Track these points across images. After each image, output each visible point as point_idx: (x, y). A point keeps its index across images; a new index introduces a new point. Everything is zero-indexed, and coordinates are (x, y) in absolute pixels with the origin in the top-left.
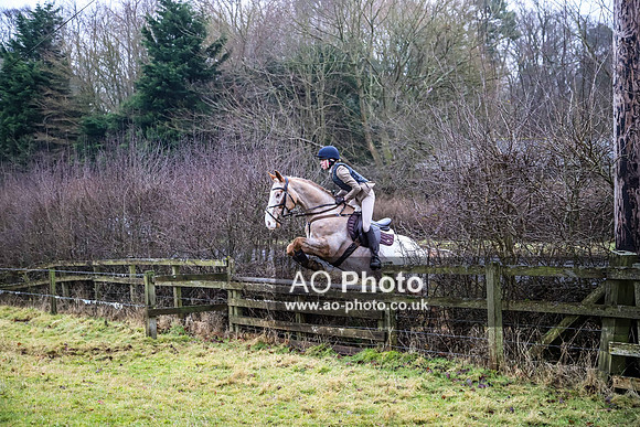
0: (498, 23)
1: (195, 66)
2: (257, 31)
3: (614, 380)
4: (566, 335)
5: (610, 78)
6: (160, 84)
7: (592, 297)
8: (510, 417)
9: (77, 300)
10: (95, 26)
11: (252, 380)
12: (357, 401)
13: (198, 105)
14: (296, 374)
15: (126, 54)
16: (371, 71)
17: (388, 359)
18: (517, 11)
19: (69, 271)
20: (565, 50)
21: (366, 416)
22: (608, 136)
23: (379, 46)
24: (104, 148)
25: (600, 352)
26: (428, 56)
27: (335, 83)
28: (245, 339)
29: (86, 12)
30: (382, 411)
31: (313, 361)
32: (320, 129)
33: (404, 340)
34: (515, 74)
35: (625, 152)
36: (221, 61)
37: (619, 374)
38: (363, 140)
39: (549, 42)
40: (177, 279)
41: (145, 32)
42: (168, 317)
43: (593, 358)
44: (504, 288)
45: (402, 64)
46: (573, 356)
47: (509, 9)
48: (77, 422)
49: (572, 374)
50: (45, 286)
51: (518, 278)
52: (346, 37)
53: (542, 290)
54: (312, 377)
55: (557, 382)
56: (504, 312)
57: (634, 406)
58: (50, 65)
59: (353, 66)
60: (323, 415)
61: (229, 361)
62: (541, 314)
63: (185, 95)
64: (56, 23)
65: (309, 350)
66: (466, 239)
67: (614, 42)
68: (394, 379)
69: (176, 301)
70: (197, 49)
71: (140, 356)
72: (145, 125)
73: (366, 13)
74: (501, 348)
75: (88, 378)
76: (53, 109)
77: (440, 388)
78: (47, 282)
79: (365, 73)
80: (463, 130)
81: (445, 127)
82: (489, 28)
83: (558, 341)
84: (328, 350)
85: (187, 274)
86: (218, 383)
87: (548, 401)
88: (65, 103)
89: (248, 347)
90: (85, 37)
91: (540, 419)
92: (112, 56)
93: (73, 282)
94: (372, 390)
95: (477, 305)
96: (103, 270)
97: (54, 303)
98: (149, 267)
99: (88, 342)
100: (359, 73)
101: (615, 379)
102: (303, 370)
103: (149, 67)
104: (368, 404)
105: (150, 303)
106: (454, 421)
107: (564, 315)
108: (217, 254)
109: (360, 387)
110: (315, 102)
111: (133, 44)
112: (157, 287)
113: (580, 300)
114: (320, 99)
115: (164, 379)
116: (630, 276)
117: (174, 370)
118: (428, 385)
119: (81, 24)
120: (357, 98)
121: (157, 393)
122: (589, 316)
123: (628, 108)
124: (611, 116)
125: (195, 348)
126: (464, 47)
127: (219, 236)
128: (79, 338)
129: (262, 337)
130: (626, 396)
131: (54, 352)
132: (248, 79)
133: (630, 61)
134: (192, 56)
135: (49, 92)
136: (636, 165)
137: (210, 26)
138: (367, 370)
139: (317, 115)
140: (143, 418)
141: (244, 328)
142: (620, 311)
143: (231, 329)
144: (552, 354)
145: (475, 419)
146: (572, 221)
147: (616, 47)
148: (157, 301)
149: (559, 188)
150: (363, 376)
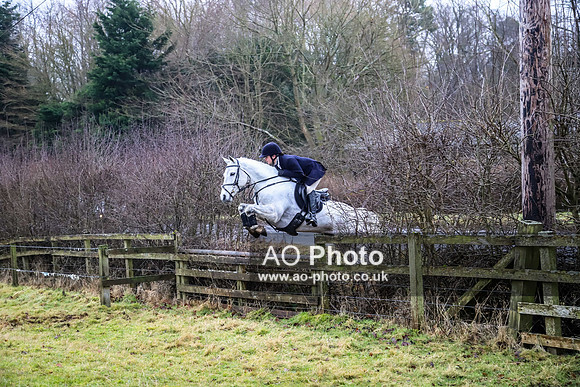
0: (417, 17)
1: (143, 57)
2: (199, 25)
3: (523, 337)
4: (480, 296)
5: (517, 65)
6: (111, 74)
7: (503, 262)
8: (430, 371)
9: (37, 272)
10: (50, 22)
11: (198, 343)
12: (293, 360)
13: (147, 94)
14: (238, 336)
15: (79, 48)
16: (303, 61)
17: (321, 321)
18: (434, 5)
19: (29, 246)
20: (477, 41)
21: (301, 373)
22: (516, 118)
23: (311, 38)
24: (60, 133)
25: (511, 312)
26: (355, 47)
27: (271, 72)
28: (192, 306)
29: (41, 8)
30: (316, 368)
31: (253, 325)
32: (258, 114)
33: (335, 303)
34: (433, 62)
35: (530, 131)
36: (167, 53)
37: (527, 331)
38: (297, 124)
39: (463, 34)
40: (129, 252)
41: (97, 26)
42: (121, 287)
43: (504, 317)
44: (424, 256)
45: (331, 54)
46: (486, 316)
47: (427, 4)
48: (38, 384)
49: (485, 332)
50: (7, 259)
51: (436, 247)
52: (280, 30)
53: (458, 256)
54: (253, 339)
55: (472, 339)
56: (424, 278)
57: (540, 360)
58: (9, 58)
59: (287, 56)
60: (262, 373)
61: (176, 326)
62: (458, 278)
63: (134, 83)
64: (14, 19)
65: (249, 315)
66: (390, 211)
67: (520, 34)
68: (326, 339)
69: (127, 271)
70: (144, 42)
71: (96, 323)
72: (98, 112)
73: (299, 8)
74: (422, 309)
75: (48, 344)
76: (13, 98)
77: (368, 347)
78: (9, 257)
79: (298, 63)
80: (387, 114)
81: (370, 111)
82: (409, 21)
83: (472, 302)
84: (267, 314)
85: (137, 247)
86: (167, 345)
87: (464, 357)
88: (24, 92)
89: (194, 313)
90: (41, 32)
91: (457, 372)
92: (66, 49)
93: (33, 257)
94: (307, 350)
95: (400, 271)
96: (60, 244)
97: (15, 276)
98: (103, 242)
99: (48, 311)
100: (292, 63)
101: (523, 335)
102: (244, 333)
103: (100, 58)
104: (303, 362)
105: (104, 274)
106: (381, 376)
107: (478, 279)
108: (165, 228)
109: (296, 346)
110: (253, 89)
111: (86, 38)
112: (110, 260)
113: (491, 265)
114: (258, 87)
115: (117, 344)
116: (536, 243)
117: (126, 335)
118: (357, 344)
119: (37, 20)
120: (291, 86)
121: (111, 356)
122: (499, 280)
123: (533, 93)
124: (518, 99)
125: (146, 314)
126: (387, 39)
127: (167, 212)
128: (38, 308)
129: (207, 303)
130: (533, 350)
131: (15, 321)
132: (192, 68)
133: (535, 50)
134: (140, 48)
135: (9, 82)
136: (540, 144)
137: (156, 21)
138: (302, 332)
139: (255, 102)
140: (98, 379)
141: (190, 295)
142: (528, 275)
143: (179, 297)
144: (467, 314)
145: (399, 373)
146: (484, 195)
147: (522, 38)
148: (111, 272)
149: (473, 164)
150: (299, 337)
